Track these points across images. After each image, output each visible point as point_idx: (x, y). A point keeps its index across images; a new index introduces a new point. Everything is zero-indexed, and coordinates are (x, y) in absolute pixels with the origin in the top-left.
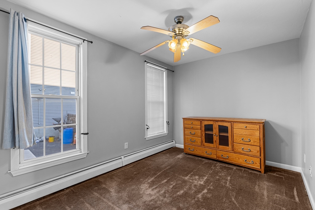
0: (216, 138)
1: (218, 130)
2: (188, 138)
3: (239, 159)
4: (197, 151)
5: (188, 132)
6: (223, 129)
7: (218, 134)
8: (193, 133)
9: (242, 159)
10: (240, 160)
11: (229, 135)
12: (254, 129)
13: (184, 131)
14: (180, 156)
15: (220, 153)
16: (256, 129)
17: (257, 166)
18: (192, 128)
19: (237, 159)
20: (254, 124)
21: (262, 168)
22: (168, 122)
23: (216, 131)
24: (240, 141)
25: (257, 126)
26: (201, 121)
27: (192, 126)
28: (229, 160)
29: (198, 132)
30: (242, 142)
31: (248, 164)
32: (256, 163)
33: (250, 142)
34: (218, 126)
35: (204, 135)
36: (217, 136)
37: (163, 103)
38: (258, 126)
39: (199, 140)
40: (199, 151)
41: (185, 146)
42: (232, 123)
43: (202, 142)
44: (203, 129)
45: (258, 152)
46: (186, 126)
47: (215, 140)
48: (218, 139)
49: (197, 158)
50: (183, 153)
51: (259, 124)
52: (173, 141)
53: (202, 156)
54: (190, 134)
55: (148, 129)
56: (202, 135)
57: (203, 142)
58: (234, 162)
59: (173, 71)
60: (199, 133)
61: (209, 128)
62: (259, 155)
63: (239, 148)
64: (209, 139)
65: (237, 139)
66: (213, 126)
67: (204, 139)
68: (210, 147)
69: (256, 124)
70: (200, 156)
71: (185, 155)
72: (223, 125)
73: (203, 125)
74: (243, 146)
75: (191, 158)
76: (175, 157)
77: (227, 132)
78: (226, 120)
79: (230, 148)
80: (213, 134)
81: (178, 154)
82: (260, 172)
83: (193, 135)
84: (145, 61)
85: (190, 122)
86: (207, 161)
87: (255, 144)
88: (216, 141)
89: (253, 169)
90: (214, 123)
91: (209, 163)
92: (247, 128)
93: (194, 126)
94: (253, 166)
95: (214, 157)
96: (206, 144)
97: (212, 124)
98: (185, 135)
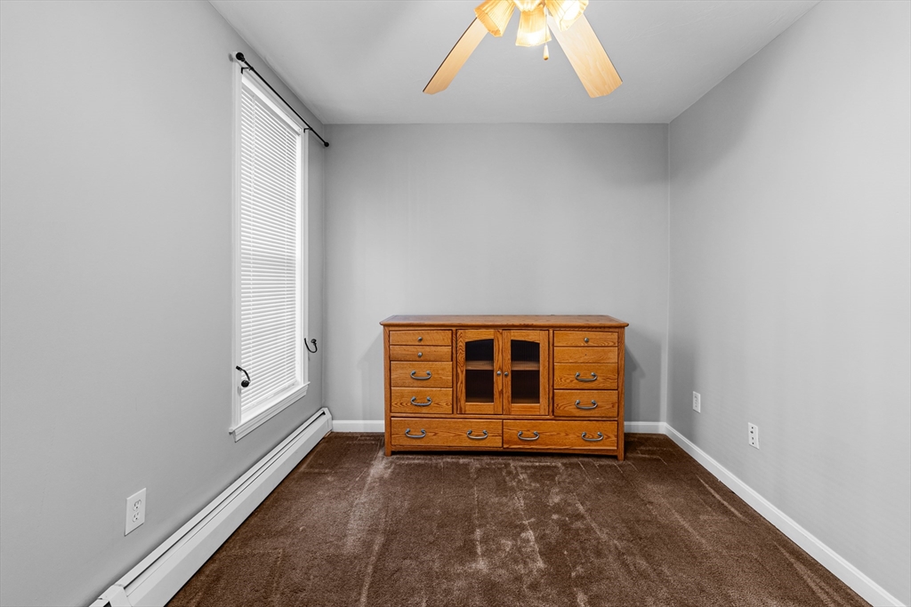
0: (502, 384)
1: (510, 357)
2: (402, 396)
3: (567, 435)
4: (436, 434)
5: (401, 372)
6: (525, 351)
7: (508, 368)
8: (422, 374)
9: (574, 434)
10: (571, 436)
11: (543, 367)
12: (607, 344)
13: (389, 370)
14: (380, 467)
15: (514, 429)
16: (611, 344)
17: (610, 445)
18: (421, 358)
19: (563, 434)
20: (606, 330)
21: (620, 446)
22: (314, 342)
23: (502, 362)
24: (571, 381)
25: (613, 337)
26: (454, 329)
27: (420, 351)
28: (541, 444)
29: (443, 369)
30: (575, 384)
31: (588, 444)
32: (609, 437)
33: (596, 382)
34: (509, 344)
35: (462, 377)
36: (506, 376)
38: (615, 336)
39: (443, 397)
40: (446, 435)
41: (389, 424)
42: (551, 332)
43: (456, 400)
44: (462, 356)
45: (613, 407)
46: (396, 350)
47: (500, 388)
48: (510, 383)
49: (435, 460)
50: (381, 454)
51: (617, 330)
52: (324, 413)
53: (453, 449)
54: (411, 381)
55: (245, 384)
56: (455, 376)
57: (458, 400)
58: (553, 447)
59: (327, 145)
60: (446, 371)
61: (480, 350)
62: (616, 414)
63: (567, 402)
64: (479, 386)
65: (563, 378)
66: (495, 343)
67: (464, 390)
68: (480, 416)
69: (611, 330)
70: (448, 449)
71: (390, 459)
72: (527, 340)
73: (462, 345)
74: (577, 397)
75: (420, 465)
76: (363, 479)
77: (536, 358)
78: (535, 323)
79: (542, 406)
80: (492, 371)
81: (369, 465)
82: (615, 457)
83: (425, 383)
84: (240, 56)
85: (412, 337)
86: (475, 463)
87: (608, 385)
88: (501, 392)
89: (599, 453)
90: (499, 335)
91: (485, 469)
92: (590, 344)
93: (427, 349)
94: (601, 446)
95: (495, 443)
96: (471, 406)
97: (492, 337)
98: (390, 384)
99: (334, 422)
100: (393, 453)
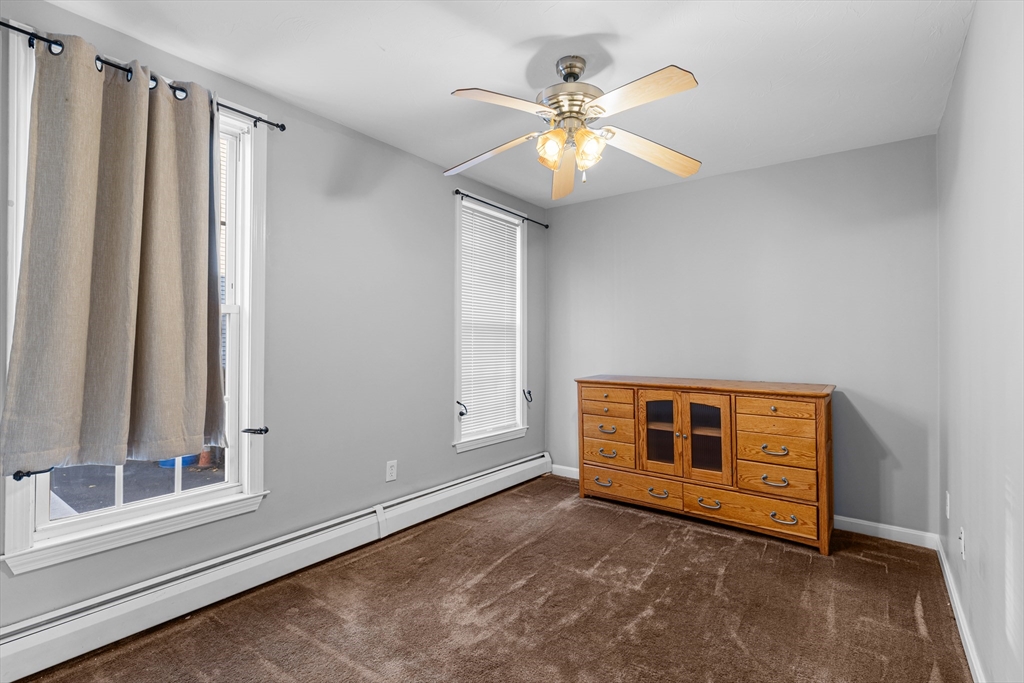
0: (682, 446)
1: (689, 419)
2: (592, 447)
3: (753, 511)
4: (620, 486)
5: (592, 424)
6: (705, 416)
7: (687, 431)
8: (609, 428)
9: (761, 511)
10: (757, 513)
11: (723, 434)
12: (800, 416)
13: (582, 422)
14: (569, 503)
15: (695, 494)
16: (806, 416)
17: (807, 533)
18: (608, 413)
19: (748, 509)
20: (799, 399)
21: (822, 537)
22: (529, 393)
23: (681, 423)
24: (758, 453)
25: (808, 408)
26: (635, 388)
27: (606, 406)
28: (724, 516)
29: (626, 426)
30: (761, 456)
31: (779, 526)
32: (805, 523)
33: (788, 457)
34: (688, 407)
35: (644, 434)
36: (686, 438)
37: (511, 329)
38: (812, 407)
39: (627, 451)
40: (630, 487)
41: (582, 471)
42: (733, 397)
43: (637, 456)
44: (643, 415)
45: (810, 488)
46: (589, 405)
47: (680, 450)
48: (690, 446)
49: (621, 510)
50: (576, 495)
51: (814, 400)
52: (543, 456)
53: (636, 503)
54: (599, 433)
55: (462, 414)
56: (637, 433)
57: (640, 457)
58: (737, 521)
59: (547, 227)
60: (630, 428)
61: (660, 411)
62: (814, 498)
63: (752, 475)
64: (660, 447)
65: (748, 447)
66: (675, 405)
67: (645, 448)
68: (661, 475)
69: (805, 399)
70: (632, 502)
71: (582, 500)
72: (706, 403)
73: (642, 403)
74: (764, 471)
75: (602, 509)
76: (550, 507)
77: (717, 425)
78: (713, 387)
79: (725, 475)
80: (672, 432)
81: (561, 499)
82: (817, 549)
83: (610, 437)
84: (457, 192)
85: (600, 393)
86: (652, 518)
87: (803, 463)
88: (681, 455)
89: (795, 540)
90: (677, 397)
91: (659, 525)
92: (779, 413)
93: (612, 405)
94: (795, 531)
95: (676, 505)
96: (652, 465)
97: (670, 398)
98: (582, 434)
99: (554, 466)
100: (587, 496)
